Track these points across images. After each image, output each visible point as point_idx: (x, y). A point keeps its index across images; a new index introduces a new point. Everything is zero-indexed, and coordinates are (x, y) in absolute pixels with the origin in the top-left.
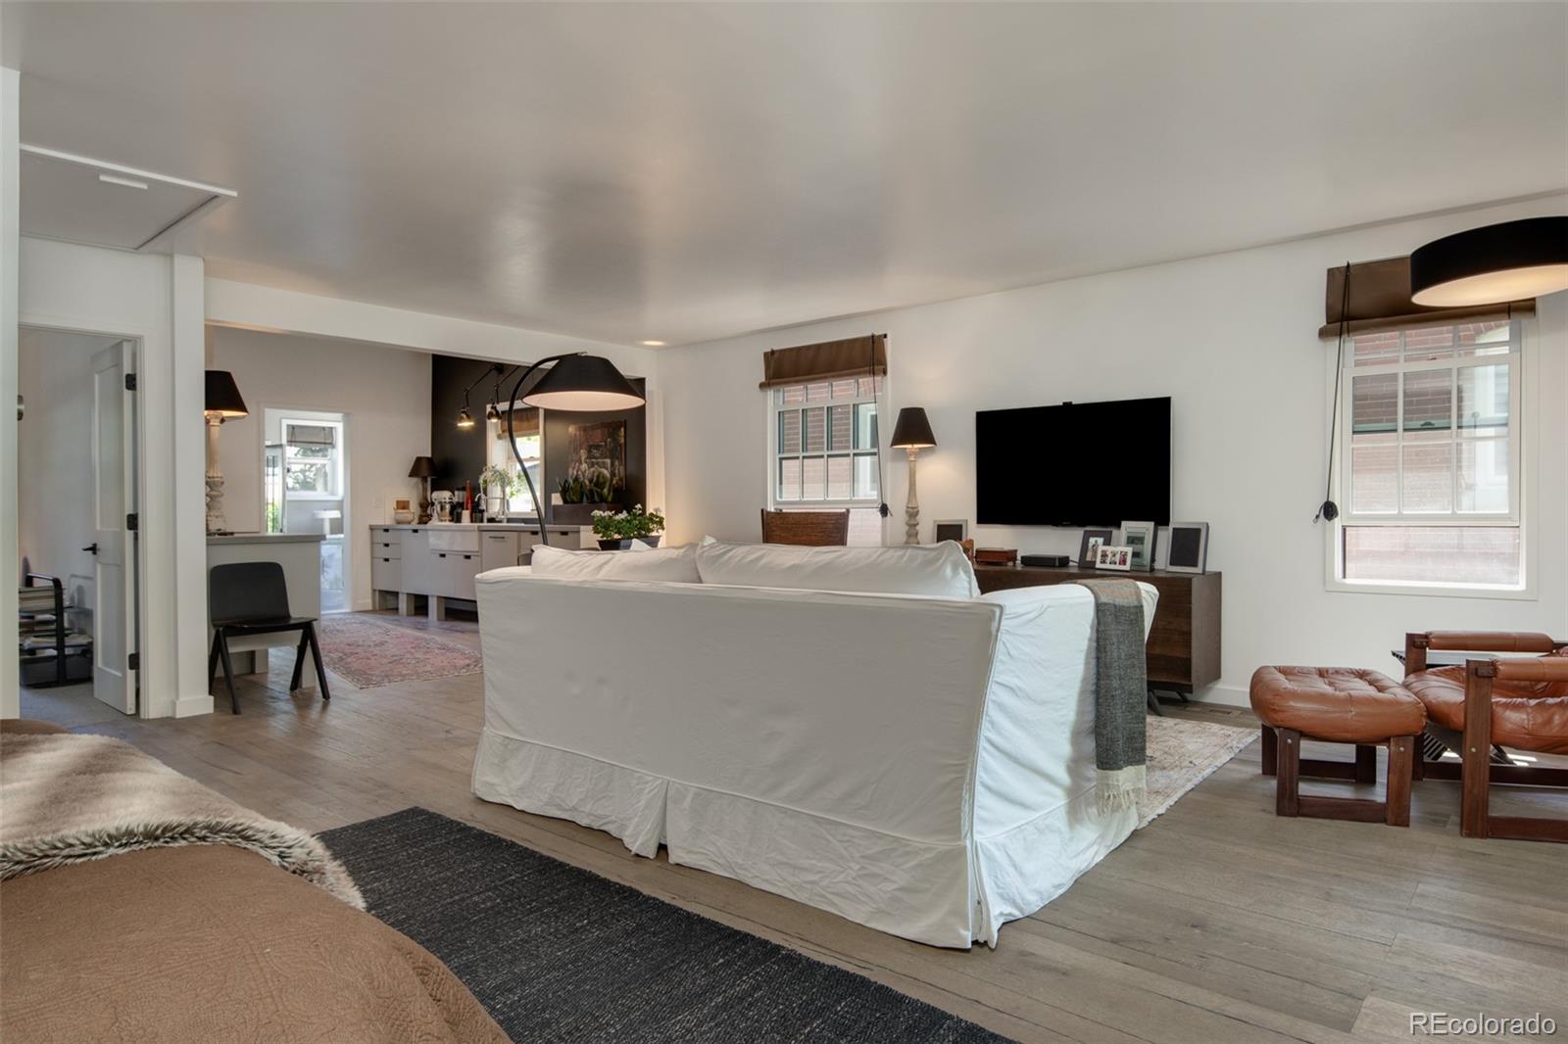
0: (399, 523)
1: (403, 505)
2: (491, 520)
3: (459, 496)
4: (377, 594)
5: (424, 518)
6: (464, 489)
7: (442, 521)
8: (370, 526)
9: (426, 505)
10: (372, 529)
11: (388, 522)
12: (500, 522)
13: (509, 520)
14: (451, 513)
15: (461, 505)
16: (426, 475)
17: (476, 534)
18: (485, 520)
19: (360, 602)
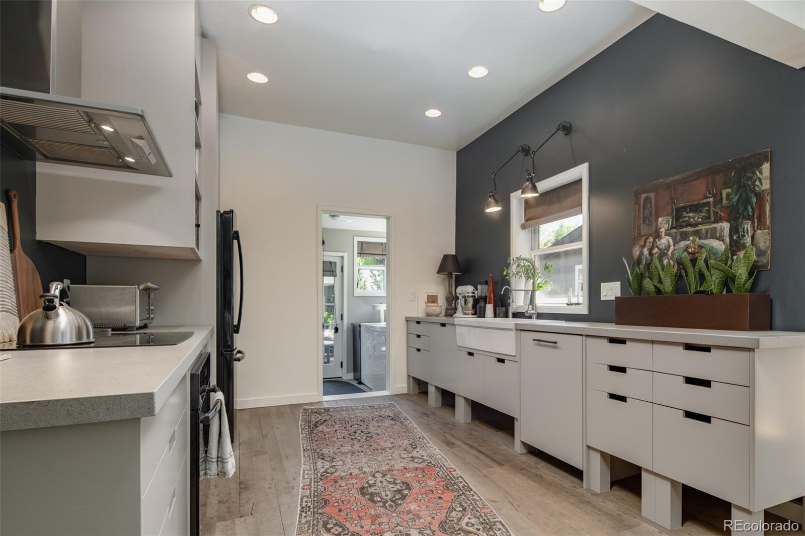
0: (428, 315)
1: (432, 299)
2: (516, 315)
3: (482, 290)
4: (411, 379)
5: (450, 311)
6: (486, 283)
7: (465, 314)
8: (406, 317)
9: (452, 300)
10: (408, 320)
11: (420, 314)
12: (530, 317)
13: (540, 316)
14: (474, 307)
15: (485, 299)
16: (451, 271)
17: (513, 333)
18: (510, 315)
19: (397, 386)
